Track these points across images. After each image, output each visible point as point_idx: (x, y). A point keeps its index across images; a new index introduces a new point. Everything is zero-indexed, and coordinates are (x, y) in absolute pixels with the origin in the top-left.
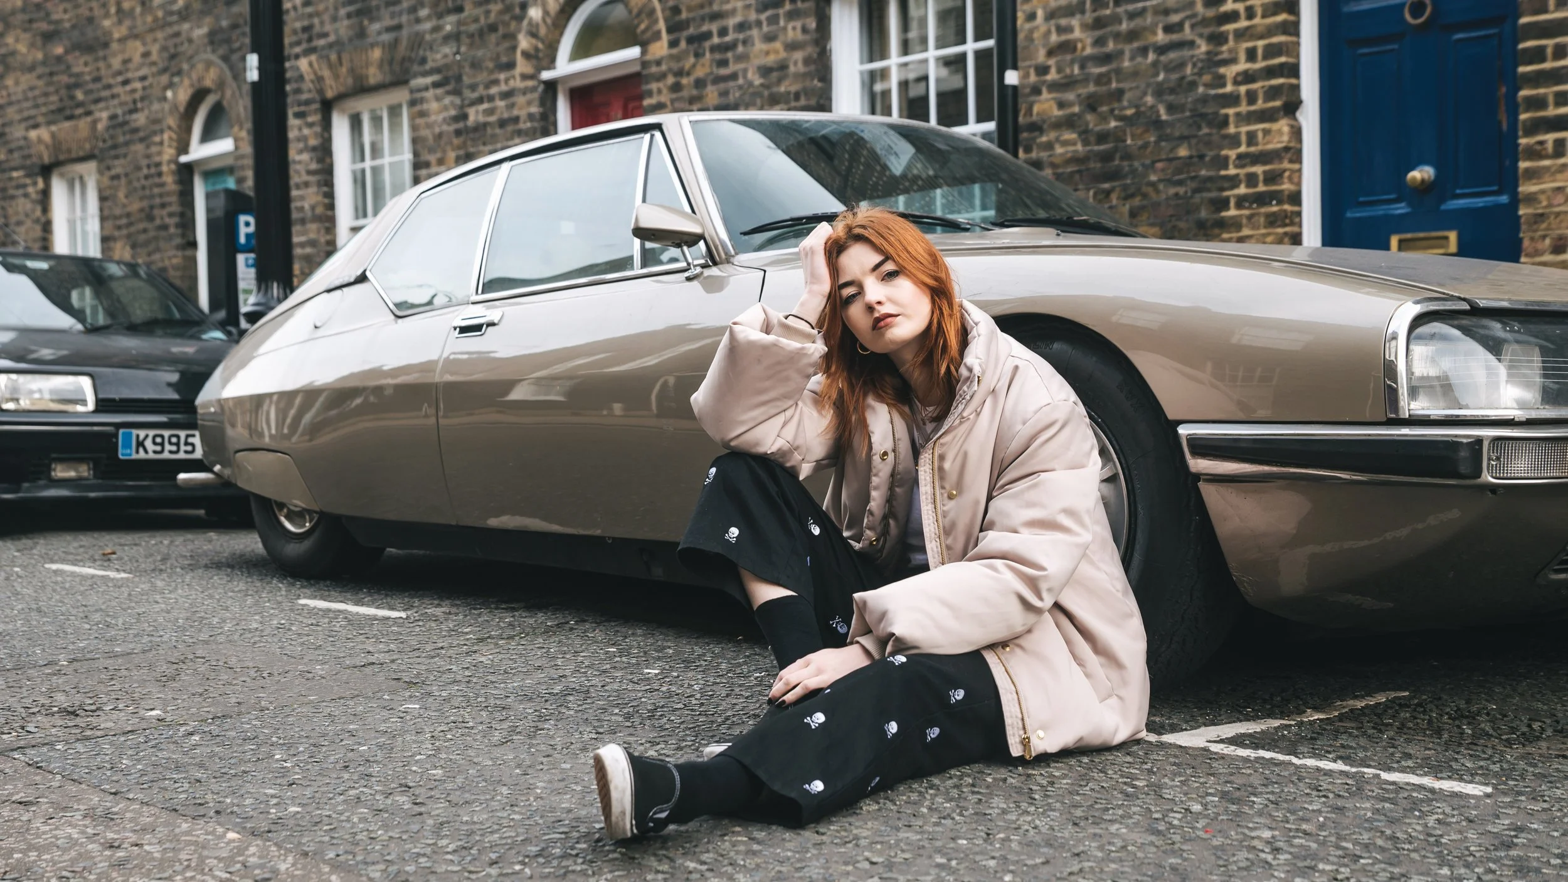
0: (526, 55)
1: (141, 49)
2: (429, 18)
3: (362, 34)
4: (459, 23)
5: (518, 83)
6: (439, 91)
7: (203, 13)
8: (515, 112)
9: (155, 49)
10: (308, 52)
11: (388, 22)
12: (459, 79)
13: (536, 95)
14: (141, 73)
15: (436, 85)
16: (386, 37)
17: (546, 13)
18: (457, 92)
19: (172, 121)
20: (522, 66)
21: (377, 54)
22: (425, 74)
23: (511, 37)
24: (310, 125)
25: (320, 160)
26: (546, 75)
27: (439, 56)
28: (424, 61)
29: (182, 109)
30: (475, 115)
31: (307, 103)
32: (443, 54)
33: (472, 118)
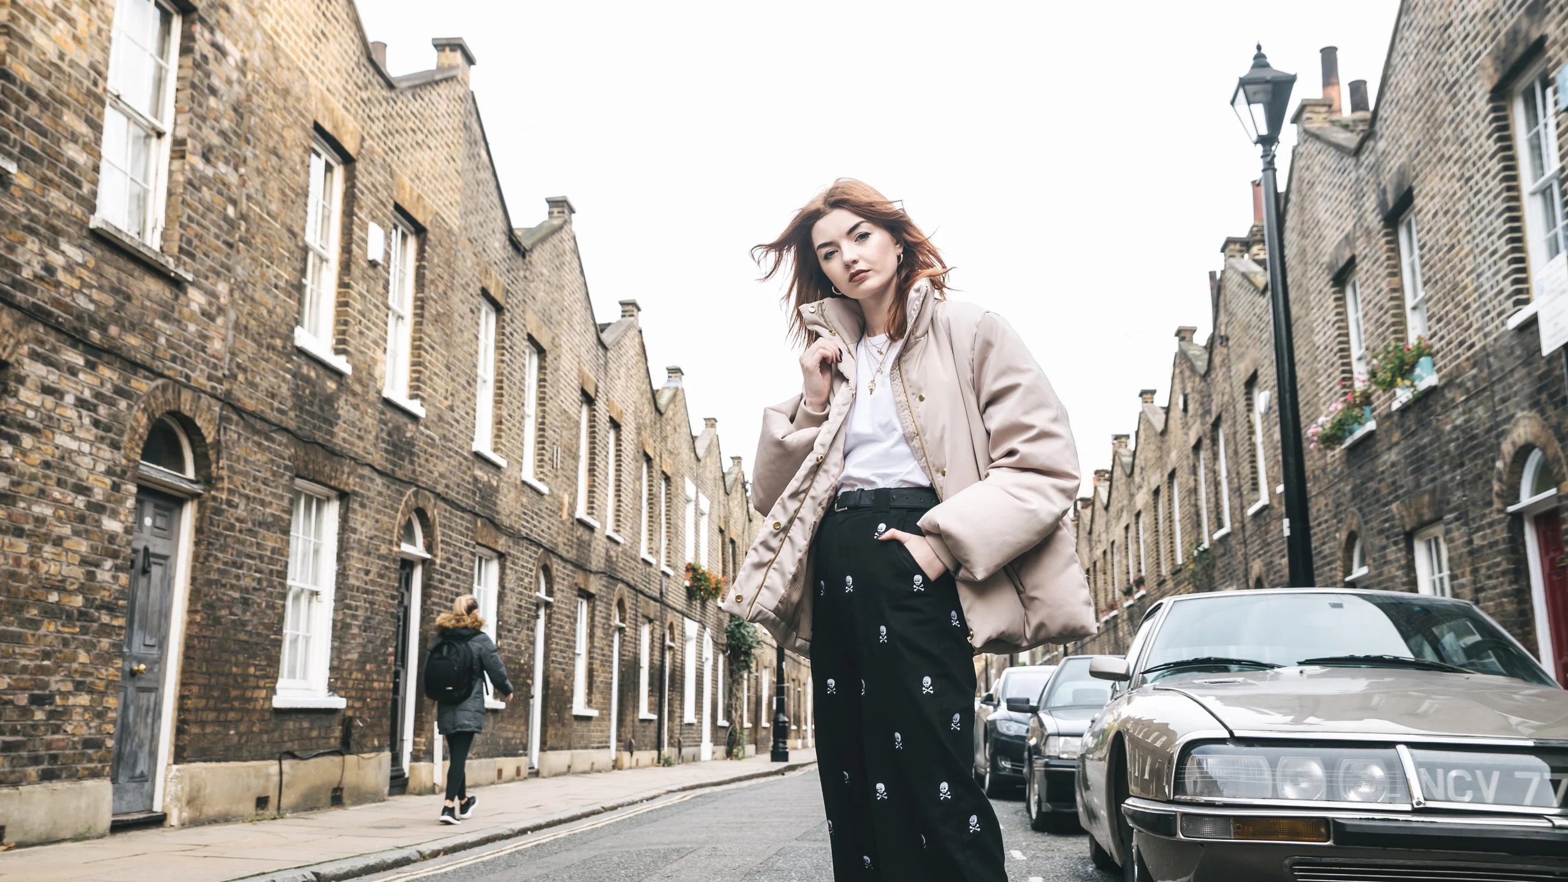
0: (1498, 495)
1: (1325, 502)
2: (1448, 471)
3: (1418, 485)
4: (1463, 474)
5: (1496, 516)
6: (1458, 523)
7: (1349, 475)
8: (1497, 538)
9: (1330, 501)
10: (1397, 498)
11: (1430, 476)
12: (1466, 513)
13: (1504, 525)
14: (1325, 518)
15: (1457, 519)
16: (1430, 486)
17: (1505, 464)
18: (1466, 524)
19: (1340, 554)
20: (1497, 504)
21: (1426, 498)
22: (1450, 512)
23: (1489, 482)
24: (1400, 550)
25: (1408, 575)
26: (1511, 509)
27: (1455, 498)
28: (1448, 503)
29: (1343, 545)
30: (1477, 541)
31: (1397, 535)
32: (1457, 497)
33: (1476, 542)
